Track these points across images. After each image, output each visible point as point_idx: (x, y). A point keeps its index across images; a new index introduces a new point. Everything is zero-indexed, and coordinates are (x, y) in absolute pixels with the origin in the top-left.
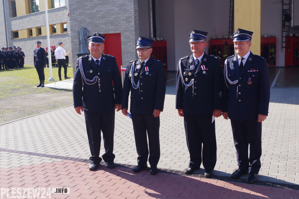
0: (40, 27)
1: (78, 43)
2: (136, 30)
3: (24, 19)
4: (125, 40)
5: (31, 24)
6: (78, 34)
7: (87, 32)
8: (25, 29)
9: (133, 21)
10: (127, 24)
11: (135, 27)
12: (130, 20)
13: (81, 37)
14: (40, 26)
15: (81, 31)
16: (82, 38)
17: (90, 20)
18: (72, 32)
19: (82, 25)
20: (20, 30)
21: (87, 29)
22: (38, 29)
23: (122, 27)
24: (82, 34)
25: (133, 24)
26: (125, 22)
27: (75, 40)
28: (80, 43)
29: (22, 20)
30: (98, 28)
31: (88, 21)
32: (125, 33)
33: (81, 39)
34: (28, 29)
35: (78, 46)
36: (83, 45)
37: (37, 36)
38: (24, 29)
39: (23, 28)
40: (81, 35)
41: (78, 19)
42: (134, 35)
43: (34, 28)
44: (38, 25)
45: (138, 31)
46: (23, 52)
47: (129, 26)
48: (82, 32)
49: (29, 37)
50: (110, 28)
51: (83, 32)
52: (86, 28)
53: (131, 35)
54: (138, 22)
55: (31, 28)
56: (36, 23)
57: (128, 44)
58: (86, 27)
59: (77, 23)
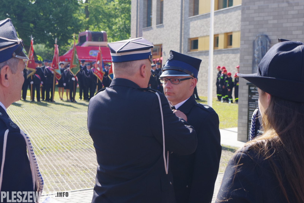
0: (232, 32)
1: (251, 62)
6: (252, 45)
7: (268, 43)
13: (256, 52)
15: (258, 41)
16: (258, 54)
17: (275, 22)
18: (243, 42)
19: (261, 30)
20: (201, 37)
21: (269, 37)
22: (228, 36)
24: (258, 45)
27: (247, 57)
28: (254, 62)
30: (288, 37)
31: (271, 22)
33: (256, 56)
34: (215, 35)
35: (251, 69)
37: (226, 47)
39: (205, 34)
40: (257, 47)
41: (256, 19)
43: (221, 34)
44: (228, 30)
48: (260, 42)
49: (215, 49)
51: (262, 42)
52: (267, 36)
55: (218, 34)
56: (225, 26)
58: (267, 34)
59: (252, 27)
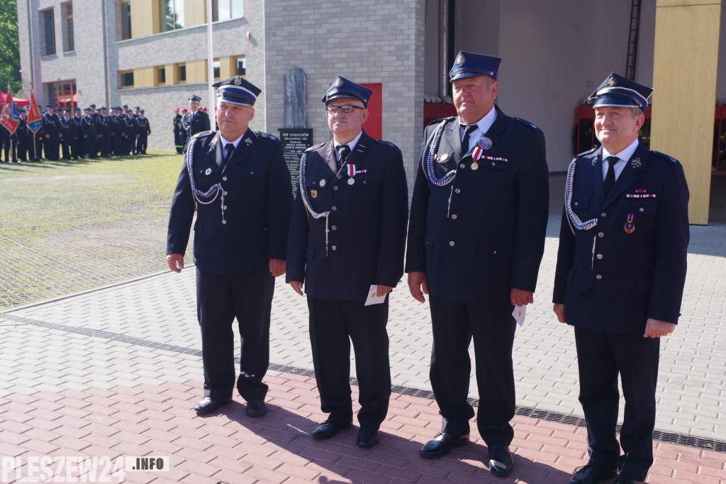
0: (184, 63)
1: (281, 102)
2: (417, 77)
3: (148, 45)
4: (391, 99)
5: (163, 56)
6: (282, 81)
7: (304, 78)
8: (150, 67)
9: (413, 58)
10: (399, 63)
11: (417, 71)
12: (406, 53)
13: (289, 90)
14: (183, 61)
15: (290, 76)
16: (292, 92)
17: (312, 52)
18: (269, 77)
19: (293, 62)
20: (138, 69)
21: (305, 71)
22: (179, 68)
23: (385, 69)
24: (291, 81)
25: (411, 62)
26: (394, 58)
27: (275, 96)
28: (286, 102)
29: (142, 45)
30: (329, 71)
31: (306, 52)
32: (391, 84)
33: (289, 94)
34: (156, 67)
35: (282, 111)
36: (293, 108)
37: (176, 83)
38: (146, 68)
39: (144, 65)
40: (289, 84)
41: (285, 48)
42: (413, 89)
43: (169, 64)
44: (179, 60)
45: (422, 79)
46: (146, 120)
47: (403, 69)
48: (293, 77)
49: (158, 85)
50: (358, 70)
51: (295, 77)
52: (301, 70)
53: (406, 89)
54: (422, 59)
55: (164, 66)
56: (174, 54)
57: (399, 109)
58: (302, 67)
59: (281, 58)
